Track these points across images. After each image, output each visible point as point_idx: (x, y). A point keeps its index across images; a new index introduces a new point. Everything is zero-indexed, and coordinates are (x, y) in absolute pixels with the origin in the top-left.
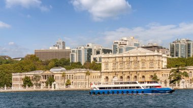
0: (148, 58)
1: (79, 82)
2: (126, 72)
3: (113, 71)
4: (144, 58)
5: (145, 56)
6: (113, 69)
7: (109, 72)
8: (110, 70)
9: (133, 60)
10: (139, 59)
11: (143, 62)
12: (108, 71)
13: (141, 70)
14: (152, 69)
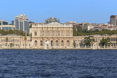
0: (65, 29)
1: (16, 43)
2: (50, 38)
3: (41, 37)
4: (63, 29)
5: (64, 28)
6: (41, 36)
7: (37, 38)
8: (38, 36)
9: (55, 30)
10: (59, 29)
11: (62, 31)
12: (36, 36)
13: (60, 36)
14: (69, 37)
